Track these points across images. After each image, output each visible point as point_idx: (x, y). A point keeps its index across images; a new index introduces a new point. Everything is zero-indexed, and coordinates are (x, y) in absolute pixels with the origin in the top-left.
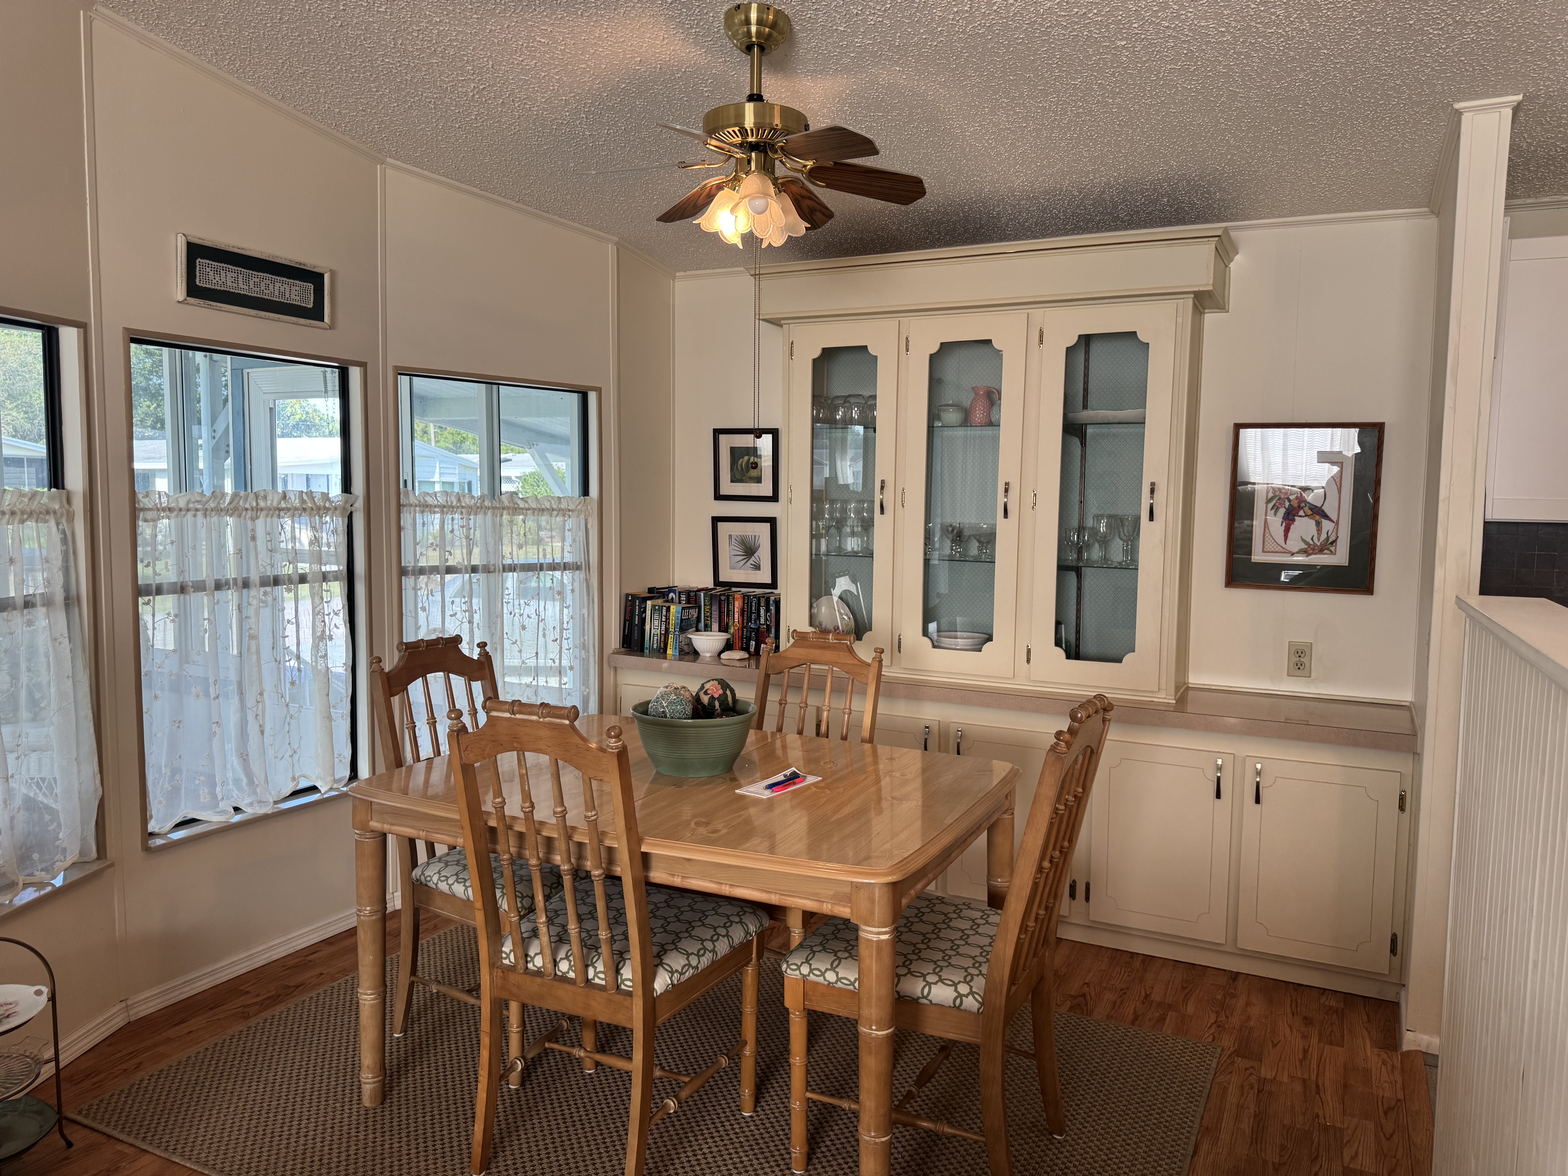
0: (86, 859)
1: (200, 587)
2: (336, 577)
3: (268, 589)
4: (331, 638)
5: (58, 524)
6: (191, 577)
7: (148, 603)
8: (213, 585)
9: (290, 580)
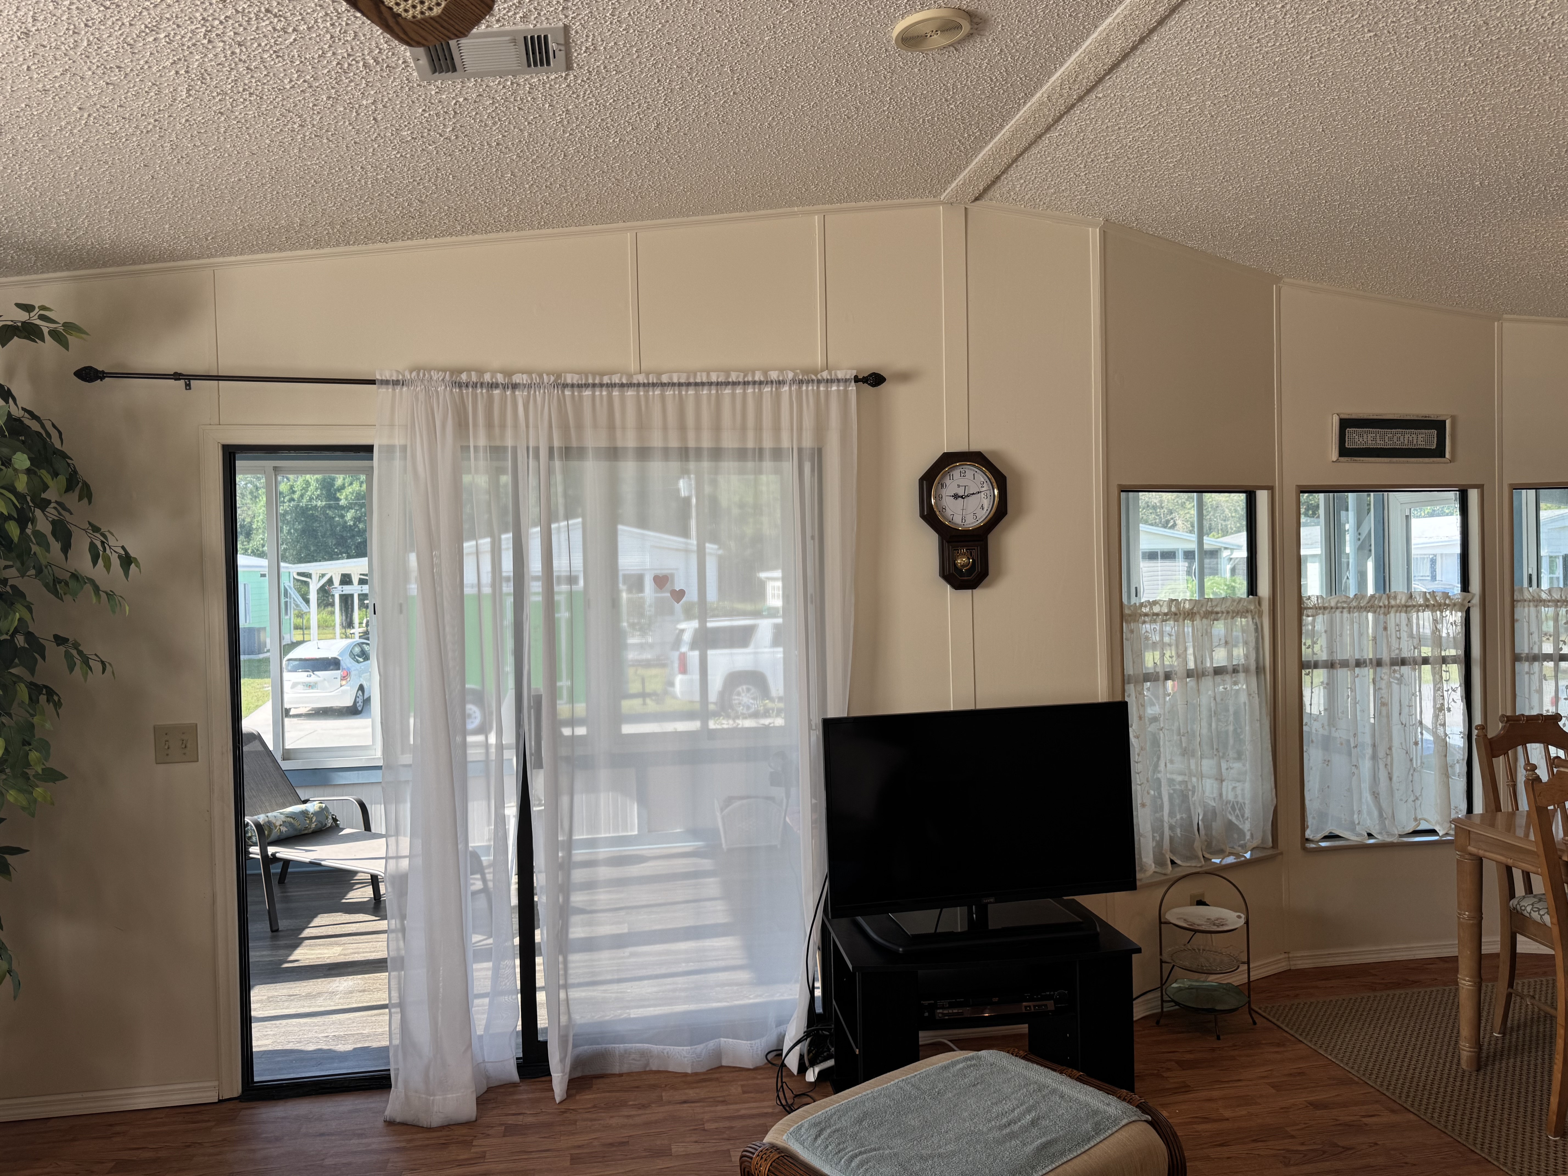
0: (1265, 846)
1: (1345, 664)
2: (1454, 660)
3: (1397, 668)
4: (1449, 710)
5: (1253, 619)
6: (1339, 656)
7: (1308, 674)
8: (1354, 663)
9: (1415, 662)
